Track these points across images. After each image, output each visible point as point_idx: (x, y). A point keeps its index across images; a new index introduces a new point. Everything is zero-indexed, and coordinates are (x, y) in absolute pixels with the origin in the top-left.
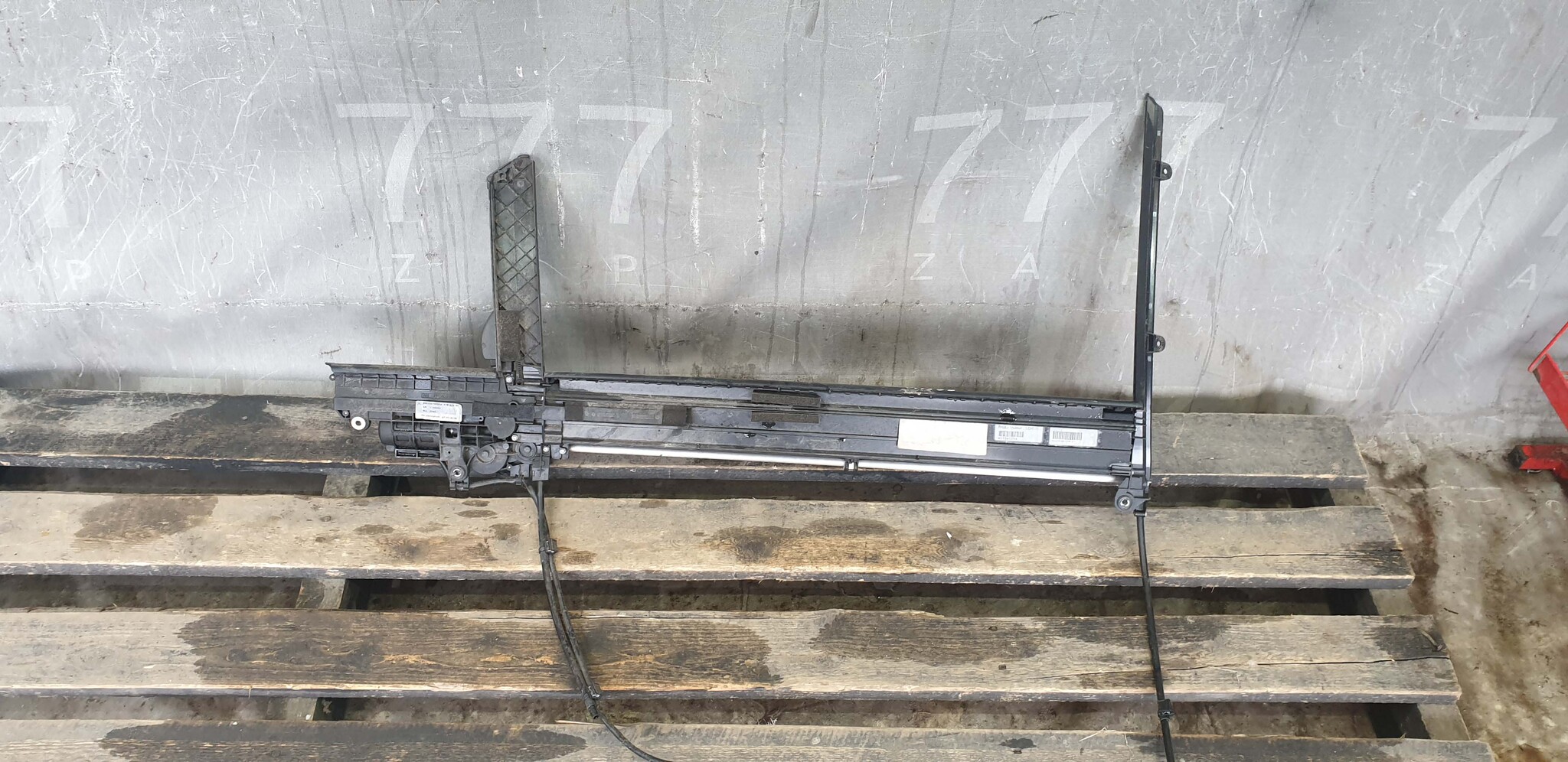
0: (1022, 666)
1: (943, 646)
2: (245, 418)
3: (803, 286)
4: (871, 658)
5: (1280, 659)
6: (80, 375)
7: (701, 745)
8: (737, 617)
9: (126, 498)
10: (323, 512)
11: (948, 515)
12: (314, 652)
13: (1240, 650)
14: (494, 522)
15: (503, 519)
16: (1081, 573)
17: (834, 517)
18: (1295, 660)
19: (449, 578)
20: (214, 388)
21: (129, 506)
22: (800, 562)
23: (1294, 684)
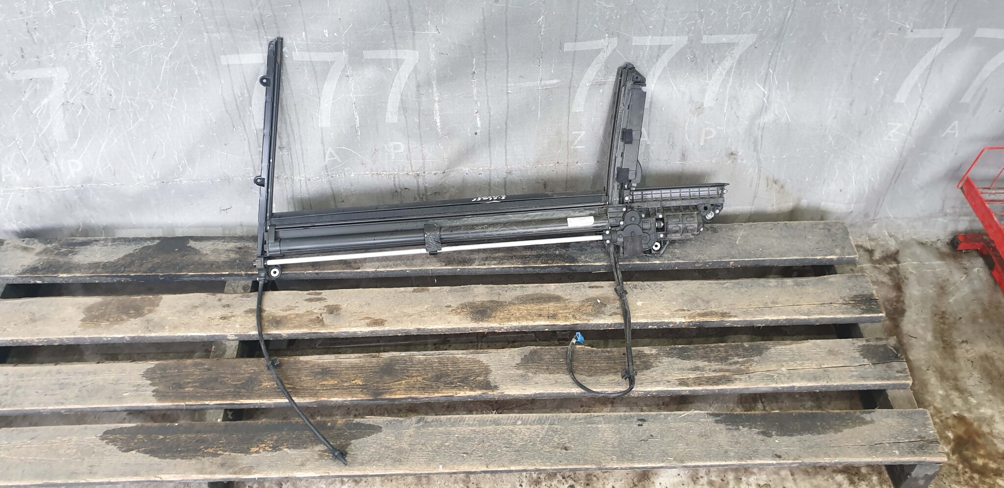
0: (644, 375)
1: (595, 365)
2: (177, 250)
3: (506, 155)
4: (552, 373)
5: (801, 366)
6: (80, 230)
7: (451, 427)
8: (471, 353)
9: (109, 298)
10: (224, 302)
11: (598, 289)
12: (221, 383)
13: (777, 361)
14: (326, 304)
15: (331, 302)
16: (679, 320)
17: (529, 293)
18: (811, 366)
19: (300, 337)
20: (159, 233)
21: (110, 303)
22: (509, 320)
23: (809, 380)
